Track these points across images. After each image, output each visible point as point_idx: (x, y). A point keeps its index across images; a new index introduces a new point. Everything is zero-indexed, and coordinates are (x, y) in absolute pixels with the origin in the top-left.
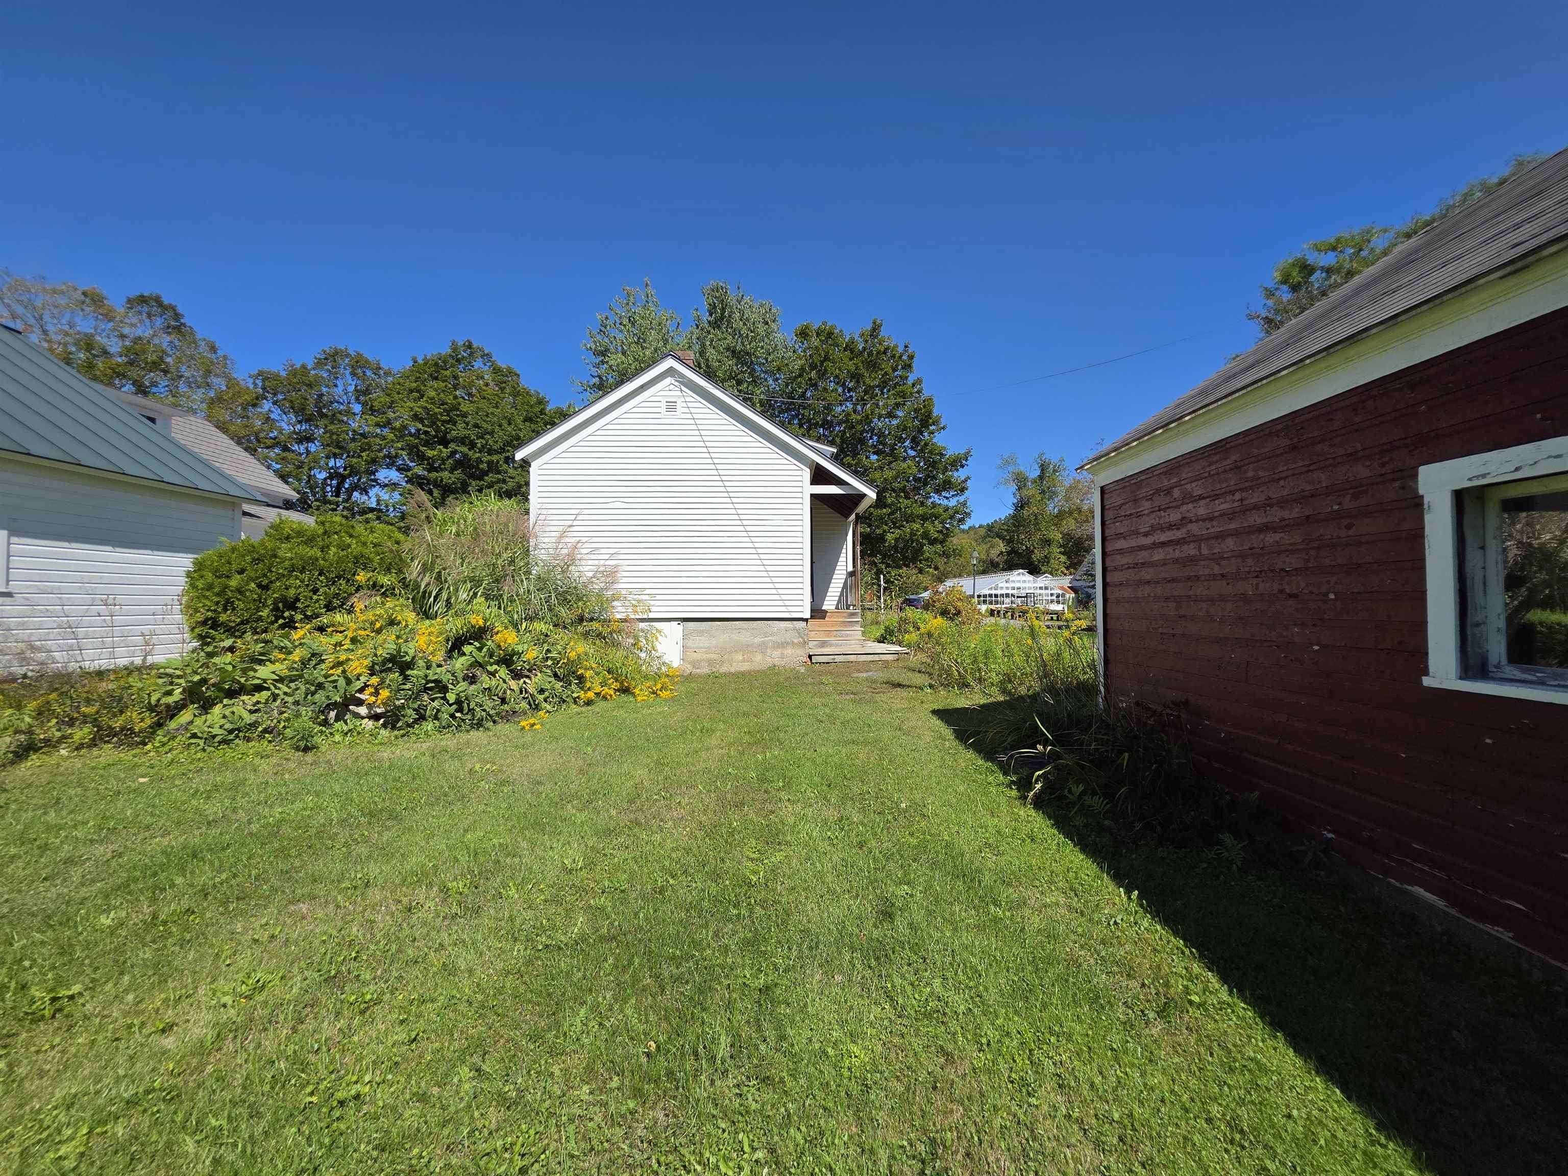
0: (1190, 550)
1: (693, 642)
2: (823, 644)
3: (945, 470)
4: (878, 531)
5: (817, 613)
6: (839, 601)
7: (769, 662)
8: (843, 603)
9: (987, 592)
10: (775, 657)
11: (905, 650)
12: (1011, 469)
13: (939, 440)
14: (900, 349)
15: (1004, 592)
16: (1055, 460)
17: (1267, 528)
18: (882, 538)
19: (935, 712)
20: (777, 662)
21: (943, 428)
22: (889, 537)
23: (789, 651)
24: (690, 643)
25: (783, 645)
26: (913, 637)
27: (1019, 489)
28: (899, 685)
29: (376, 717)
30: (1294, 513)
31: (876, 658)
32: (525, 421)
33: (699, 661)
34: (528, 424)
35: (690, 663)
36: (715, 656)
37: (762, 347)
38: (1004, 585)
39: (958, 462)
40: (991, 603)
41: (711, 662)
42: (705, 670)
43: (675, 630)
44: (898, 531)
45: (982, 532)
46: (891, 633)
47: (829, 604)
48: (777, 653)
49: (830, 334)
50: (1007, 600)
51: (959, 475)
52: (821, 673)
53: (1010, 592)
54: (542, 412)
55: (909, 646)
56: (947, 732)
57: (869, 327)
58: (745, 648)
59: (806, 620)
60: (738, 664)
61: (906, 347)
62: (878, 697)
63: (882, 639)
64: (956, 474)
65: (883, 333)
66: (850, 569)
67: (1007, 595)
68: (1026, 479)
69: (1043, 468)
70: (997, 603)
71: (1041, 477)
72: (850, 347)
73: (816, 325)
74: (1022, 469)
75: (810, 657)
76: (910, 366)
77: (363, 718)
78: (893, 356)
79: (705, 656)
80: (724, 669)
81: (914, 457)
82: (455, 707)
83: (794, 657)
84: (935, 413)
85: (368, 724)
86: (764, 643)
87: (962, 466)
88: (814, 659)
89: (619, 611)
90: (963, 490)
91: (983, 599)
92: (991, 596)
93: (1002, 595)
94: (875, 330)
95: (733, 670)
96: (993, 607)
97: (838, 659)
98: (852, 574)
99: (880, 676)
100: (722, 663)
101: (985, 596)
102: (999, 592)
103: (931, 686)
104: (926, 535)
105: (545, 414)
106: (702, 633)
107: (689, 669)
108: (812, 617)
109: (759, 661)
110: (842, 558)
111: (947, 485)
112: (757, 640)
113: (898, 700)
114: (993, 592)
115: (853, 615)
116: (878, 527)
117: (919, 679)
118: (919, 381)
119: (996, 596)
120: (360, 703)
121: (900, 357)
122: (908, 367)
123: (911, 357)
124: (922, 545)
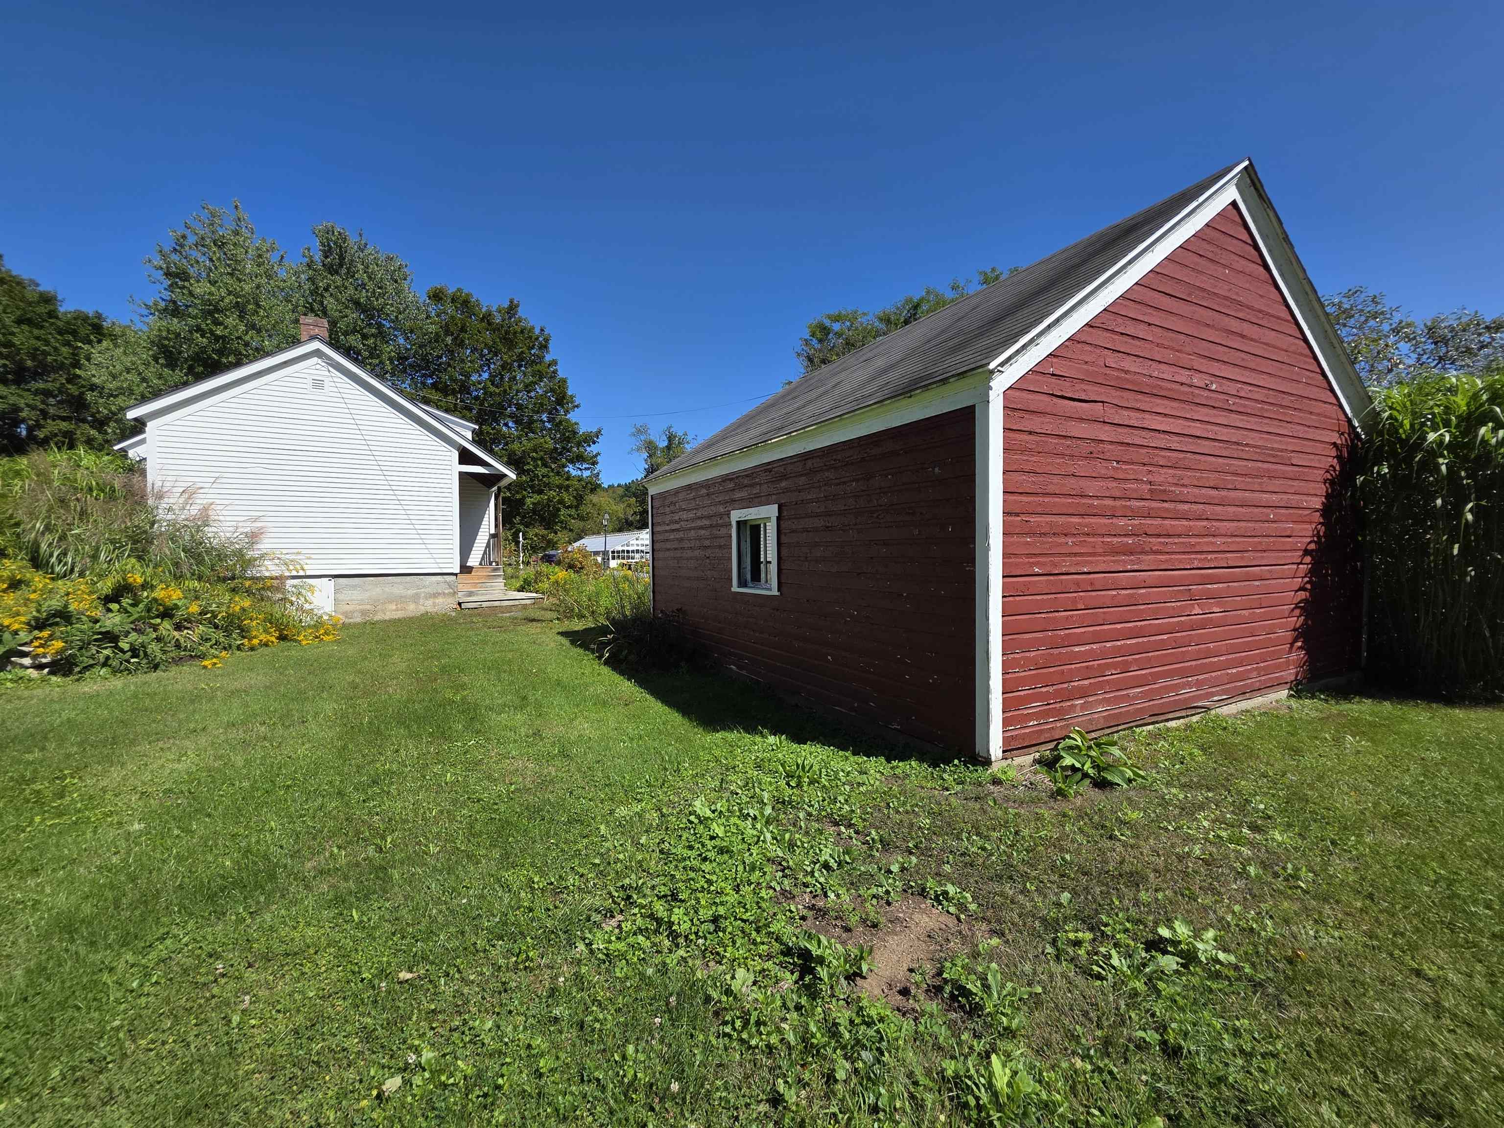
0: (681, 535)
1: (344, 596)
2: (470, 594)
3: (579, 444)
4: (518, 496)
5: (465, 569)
6: (483, 558)
7: (422, 610)
8: (485, 559)
9: (620, 549)
10: (428, 606)
11: (540, 596)
12: (642, 438)
13: (573, 417)
14: (537, 331)
15: (635, 548)
16: (680, 433)
17: (701, 528)
18: (522, 502)
19: (558, 633)
20: (429, 609)
21: (577, 406)
22: (528, 501)
23: (440, 600)
24: (341, 597)
25: (435, 595)
26: (545, 585)
27: (650, 456)
28: (533, 620)
29: (40, 667)
30: (707, 522)
31: (517, 603)
32: (19, 322)
33: (352, 612)
34: (25, 327)
35: (343, 614)
36: (368, 607)
37: (392, 305)
38: (635, 542)
39: (591, 439)
40: (623, 558)
41: (364, 613)
42: (358, 619)
43: (328, 585)
44: (535, 496)
45: (621, 491)
46: (529, 584)
47: (474, 560)
48: (430, 602)
49: (466, 303)
50: (637, 556)
51: (593, 449)
52: (471, 616)
53: (640, 548)
54: (52, 314)
55: (543, 593)
56: (565, 642)
57: (506, 305)
58: (400, 600)
59: (456, 575)
60: (391, 612)
61: (542, 330)
62: (519, 628)
63: (521, 589)
64: (588, 449)
65: (521, 312)
66: (493, 531)
67: (638, 551)
68: (656, 448)
69: (670, 439)
70: (628, 558)
71: (669, 448)
72: (487, 318)
73: (451, 290)
74: (652, 438)
75: (460, 604)
76: (546, 347)
77: (28, 668)
78: (530, 337)
79: (358, 607)
80: (378, 617)
81: (550, 429)
82: (129, 653)
83: (444, 605)
84: (569, 393)
85: (33, 673)
86: (417, 594)
87: (594, 443)
88: (463, 606)
89: (269, 569)
90: (594, 463)
91: (616, 555)
92: (623, 551)
93: (633, 552)
94: (512, 309)
95: (387, 618)
96: (625, 562)
97: (484, 604)
98: (493, 536)
99: (519, 615)
100: (375, 612)
101: (618, 552)
102: (630, 548)
103: (558, 619)
104: (561, 502)
105: (57, 318)
106: (354, 587)
107: (342, 619)
108: (461, 572)
109: (412, 609)
110: (485, 522)
111: (580, 458)
112: (411, 592)
113: (533, 629)
114: (626, 548)
115: (495, 570)
116: (517, 493)
117: (549, 615)
118: (554, 363)
119: (628, 552)
120: (24, 655)
121: (537, 339)
122: (544, 347)
123: (547, 340)
124: (559, 510)
